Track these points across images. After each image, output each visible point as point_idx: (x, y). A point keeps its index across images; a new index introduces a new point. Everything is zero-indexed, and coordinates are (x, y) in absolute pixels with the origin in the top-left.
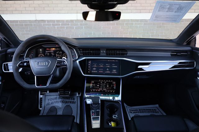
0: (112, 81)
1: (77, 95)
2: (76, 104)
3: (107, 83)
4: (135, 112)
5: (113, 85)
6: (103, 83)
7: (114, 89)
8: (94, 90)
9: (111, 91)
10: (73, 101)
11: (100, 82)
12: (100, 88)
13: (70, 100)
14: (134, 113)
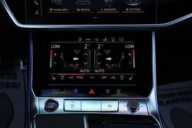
0: (122, 40)
1: (22, 67)
2: (22, 88)
3: (106, 46)
4: (170, 99)
5: (126, 55)
6: (93, 47)
7: (132, 70)
8: (62, 75)
9: (122, 77)
10: (13, 83)
11: (83, 45)
12: (82, 66)
13: (6, 81)
14: (168, 103)
